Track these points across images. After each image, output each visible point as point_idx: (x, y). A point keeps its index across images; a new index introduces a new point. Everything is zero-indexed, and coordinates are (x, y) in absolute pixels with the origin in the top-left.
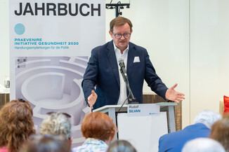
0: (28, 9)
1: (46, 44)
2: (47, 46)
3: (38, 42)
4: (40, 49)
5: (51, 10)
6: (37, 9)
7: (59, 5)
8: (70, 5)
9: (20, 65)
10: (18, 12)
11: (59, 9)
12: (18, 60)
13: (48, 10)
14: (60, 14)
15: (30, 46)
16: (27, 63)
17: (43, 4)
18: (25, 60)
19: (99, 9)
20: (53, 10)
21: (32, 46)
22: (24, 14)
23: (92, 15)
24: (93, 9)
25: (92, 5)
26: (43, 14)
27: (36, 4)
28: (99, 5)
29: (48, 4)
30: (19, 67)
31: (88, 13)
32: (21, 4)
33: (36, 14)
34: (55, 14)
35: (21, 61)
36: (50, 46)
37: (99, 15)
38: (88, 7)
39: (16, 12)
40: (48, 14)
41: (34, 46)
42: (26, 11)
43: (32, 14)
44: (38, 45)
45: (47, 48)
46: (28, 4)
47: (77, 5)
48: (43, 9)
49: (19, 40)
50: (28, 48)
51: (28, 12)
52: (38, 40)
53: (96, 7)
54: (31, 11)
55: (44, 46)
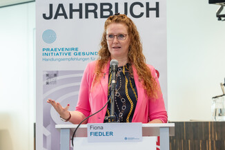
0: (61, 12)
1: (84, 54)
2: (86, 56)
3: (73, 52)
4: (75, 61)
5: (91, 11)
6: (72, 10)
7: (102, 5)
8: (117, 4)
9: (49, 81)
10: (48, 15)
11: (102, 10)
12: (47, 75)
13: (87, 11)
14: (102, 16)
15: (62, 57)
16: (58, 78)
17: (81, 5)
18: (55, 75)
19: (157, 9)
20: (94, 11)
21: (65, 57)
22: (56, 18)
23: (148, 16)
24: (148, 9)
25: (148, 4)
26: (81, 17)
27: (71, 5)
28: (157, 4)
29: (87, 5)
30: (47, 83)
31: (142, 14)
32: (51, 6)
33: (71, 17)
34: (96, 17)
35: (51, 76)
36: (90, 56)
37: (158, 16)
38: (142, 6)
39: (44, 15)
40: (87, 17)
41: (68, 57)
42: (57, 14)
43: (66, 17)
44: (73, 56)
45: (85, 59)
46: (61, 6)
47: (126, 4)
48: (80, 10)
49: (48, 49)
50: (60, 60)
51: (61, 15)
52: (73, 49)
53: (153, 5)
54: (64, 14)
55: (82, 57)
